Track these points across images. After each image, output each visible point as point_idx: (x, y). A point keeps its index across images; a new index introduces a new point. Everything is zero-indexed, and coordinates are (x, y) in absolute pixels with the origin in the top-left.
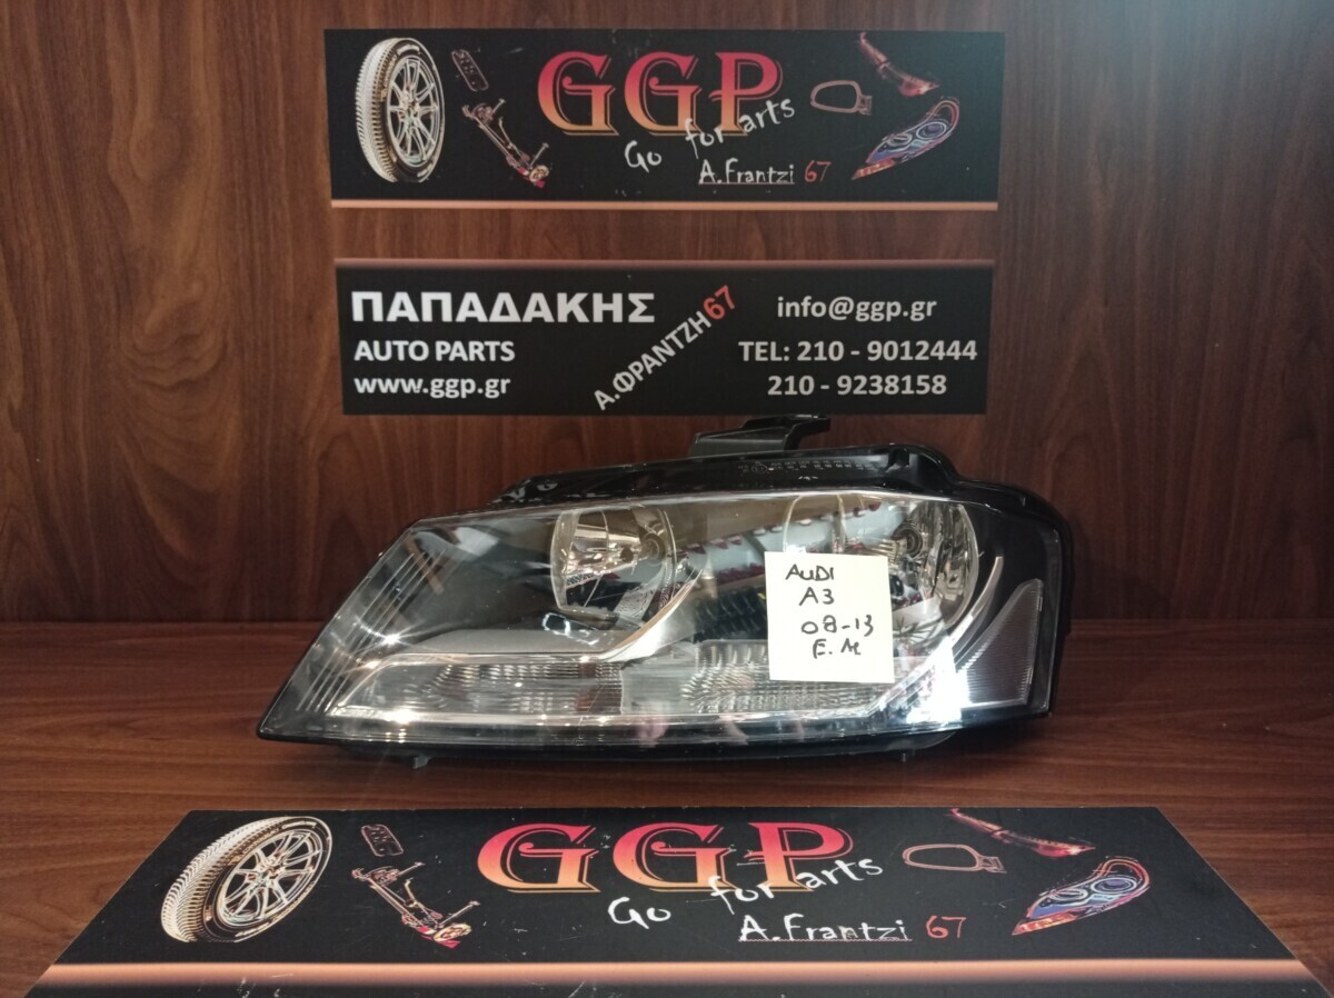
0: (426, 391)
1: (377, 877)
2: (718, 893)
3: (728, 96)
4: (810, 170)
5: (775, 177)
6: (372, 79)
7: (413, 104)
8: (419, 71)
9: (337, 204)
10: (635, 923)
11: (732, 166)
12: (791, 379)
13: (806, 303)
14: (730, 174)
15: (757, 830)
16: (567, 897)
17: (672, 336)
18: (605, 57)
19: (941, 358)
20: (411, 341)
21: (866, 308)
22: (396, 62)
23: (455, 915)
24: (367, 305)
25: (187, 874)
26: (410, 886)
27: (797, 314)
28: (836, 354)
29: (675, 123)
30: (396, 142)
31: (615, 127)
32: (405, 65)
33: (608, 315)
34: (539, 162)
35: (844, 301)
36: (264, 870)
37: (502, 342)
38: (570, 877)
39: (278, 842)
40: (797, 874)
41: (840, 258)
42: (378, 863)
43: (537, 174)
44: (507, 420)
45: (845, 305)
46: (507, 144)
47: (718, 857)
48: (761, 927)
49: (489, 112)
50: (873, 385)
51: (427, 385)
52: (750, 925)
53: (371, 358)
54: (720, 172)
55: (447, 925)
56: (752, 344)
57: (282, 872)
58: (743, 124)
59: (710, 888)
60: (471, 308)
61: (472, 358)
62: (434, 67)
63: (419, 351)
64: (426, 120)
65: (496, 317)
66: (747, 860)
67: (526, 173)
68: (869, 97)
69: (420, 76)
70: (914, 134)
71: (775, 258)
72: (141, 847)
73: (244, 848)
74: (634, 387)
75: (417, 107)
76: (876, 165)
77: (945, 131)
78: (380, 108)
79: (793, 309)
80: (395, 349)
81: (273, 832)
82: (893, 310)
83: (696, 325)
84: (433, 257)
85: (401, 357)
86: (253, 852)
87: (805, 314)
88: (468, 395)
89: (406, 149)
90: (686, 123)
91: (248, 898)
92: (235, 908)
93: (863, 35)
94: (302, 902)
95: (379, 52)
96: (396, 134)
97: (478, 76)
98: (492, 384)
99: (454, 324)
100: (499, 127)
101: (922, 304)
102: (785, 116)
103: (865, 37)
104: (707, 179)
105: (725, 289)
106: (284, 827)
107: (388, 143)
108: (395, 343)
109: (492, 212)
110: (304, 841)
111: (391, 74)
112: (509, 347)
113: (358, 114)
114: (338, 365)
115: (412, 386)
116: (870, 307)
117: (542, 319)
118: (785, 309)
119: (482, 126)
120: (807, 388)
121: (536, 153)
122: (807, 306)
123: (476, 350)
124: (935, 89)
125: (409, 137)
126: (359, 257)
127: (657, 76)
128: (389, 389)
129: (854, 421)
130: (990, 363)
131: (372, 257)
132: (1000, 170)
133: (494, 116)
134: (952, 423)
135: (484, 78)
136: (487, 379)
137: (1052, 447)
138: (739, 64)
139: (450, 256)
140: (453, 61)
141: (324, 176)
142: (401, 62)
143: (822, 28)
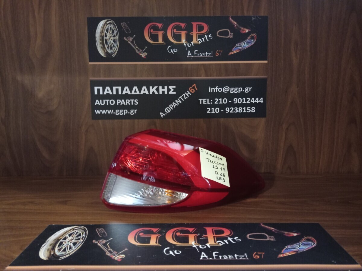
0: (114, 113)
1: (100, 242)
2: (194, 246)
3: (195, 34)
4: (217, 53)
5: (208, 55)
6: (100, 30)
7: (111, 37)
8: (112, 28)
9: (90, 63)
10: (171, 254)
11: (196, 52)
12: (213, 109)
13: (216, 88)
14: (196, 54)
15: (206, 230)
16: (152, 247)
17: (181, 97)
18: (162, 24)
20: (110, 100)
21: (233, 89)
22: (106, 26)
23: (121, 252)
24: (98, 90)
25: (47, 242)
26: (109, 244)
27: (214, 91)
28: (225, 102)
29: (181, 41)
30: (106, 47)
31: (165, 42)
33: (163, 92)
34: (145, 52)
35: (227, 88)
36: (69, 240)
37: (134, 100)
38: (153, 242)
39: (73, 233)
40: (217, 241)
41: (226, 76)
42: (100, 238)
43: (144, 55)
44: (136, 121)
45: (227, 89)
46: (136, 47)
47: (195, 237)
48: (207, 255)
49: (131, 39)
50: (235, 110)
51: (114, 111)
52: (203, 255)
53: (99, 104)
54: (193, 54)
55: (118, 255)
56: (202, 99)
57: (74, 241)
58: (199, 41)
59: (192, 245)
60: (126, 91)
61: (127, 104)
62: (116, 27)
63: (112, 102)
64: (114, 41)
65: (133, 93)
66: (203, 237)
67: (141, 55)
68: (232, 34)
69: (113, 29)
70: (244, 43)
71: (208, 76)
72: (35, 235)
73: (63, 234)
74: (170, 111)
75: (112, 38)
76: (235, 51)
77: (253, 42)
78: (102, 38)
79: (213, 90)
80: (106, 102)
81: (72, 230)
82: (240, 90)
83: (187, 94)
84: (116, 77)
85: (108, 104)
86: (66, 236)
87: (216, 91)
88: (125, 114)
89: (109, 49)
90: (184, 41)
91: (64, 248)
92: (60, 251)
93: (230, 17)
94: (79, 249)
95: (102, 23)
96: (106, 45)
97: (128, 29)
98: (132, 111)
99: (122, 95)
100: (134, 43)
101: (248, 88)
102: (210, 39)
104: (190, 55)
105: (195, 85)
106: (75, 229)
107: (104, 47)
108: (106, 100)
109: (132, 65)
110: (80, 232)
111: (105, 29)
112: (136, 101)
113: (96, 39)
114: (91, 105)
115: (110, 112)
116: (234, 89)
117: (146, 93)
118: (211, 90)
119: (129, 42)
120: (217, 111)
121: (144, 49)
123: (128, 102)
124: (250, 31)
125: (110, 46)
126: (96, 77)
127: (176, 29)
128: (104, 113)
129: (231, 120)
130: (267, 104)
131: (99, 77)
132: (268, 52)
133: (132, 40)
134: (257, 120)
135: (130, 30)
136: (131, 109)
137: (285, 126)
138: (198, 25)
139: (121, 77)
140: (121, 25)
141: (87, 56)
142: (108, 26)
143: (219, 15)
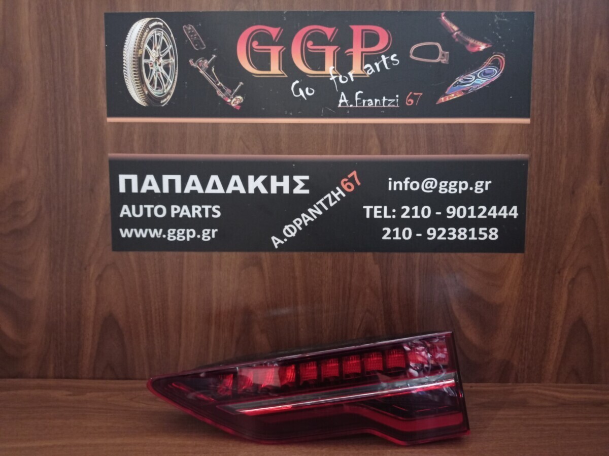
0: (164, 236)
3: (357, 52)
4: (408, 99)
5: (387, 103)
6: (134, 43)
7: (159, 58)
8: (163, 38)
9: (110, 120)
11: (359, 96)
12: (397, 230)
13: (406, 182)
14: (358, 100)
17: (320, 202)
18: (279, 29)
19: (494, 217)
20: (155, 206)
21: (445, 185)
22: (148, 33)
24: (128, 183)
27: (401, 189)
28: (426, 214)
29: (323, 69)
30: (147, 82)
31: (285, 72)
32: (154, 34)
33: (280, 189)
34: (237, 94)
35: (431, 181)
37: (212, 206)
41: (428, 154)
43: (236, 101)
44: (215, 255)
45: (432, 183)
46: (217, 83)
49: (206, 63)
50: (450, 234)
51: (165, 232)
53: (130, 216)
54: (351, 99)
56: (372, 207)
58: (366, 70)
60: (194, 184)
61: (194, 216)
62: (172, 35)
63: (160, 211)
64: (166, 68)
65: (209, 190)
67: (229, 101)
68: (447, 53)
69: (163, 40)
70: (476, 76)
71: (386, 153)
74: (296, 234)
75: (161, 60)
76: (452, 94)
77: (496, 74)
78: (138, 61)
79: (398, 185)
80: (145, 210)
82: (463, 186)
83: (336, 195)
84: (170, 153)
85: (149, 215)
87: (406, 189)
88: (190, 238)
89: (154, 86)
90: (330, 69)
93: (443, 14)
95: (138, 27)
96: (147, 77)
97: (200, 41)
98: (206, 232)
99: (182, 194)
100: (212, 71)
101: (482, 183)
102: (393, 64)
103: (444, 15)
104: (344, 104)
105: (354, 173)
107: (142, 82)
108: (145, 206)
109: (208, 124)
111: (145, 40)
112: (217, 209)
113: (124, 64)
114: (109, 218)
115: (155, 233)
116: (448, 184)
117: (238, 191)
118: (393, 185)
119: (201, 72)
120: (407, 235)
121: (235, 89)
122: (407, 184)
123: (196, 210)
124: (489, 48)
125: (156, 79)
126: (123, 153)
127: (312, 41)
128: (141, 235)
129: (438, 257)
130: (527, 220)
131: (131, 153)
132: (532, 98)
133: (208, 65)
134: (502, 258)
135: (203, 42)
136: (203, 229)
137: (567, 274)
138: (364, 32)
139: (180, 153)
140: (183, 31)
141: (103, 103)
142: (152, 32)
143: (416, 9)
